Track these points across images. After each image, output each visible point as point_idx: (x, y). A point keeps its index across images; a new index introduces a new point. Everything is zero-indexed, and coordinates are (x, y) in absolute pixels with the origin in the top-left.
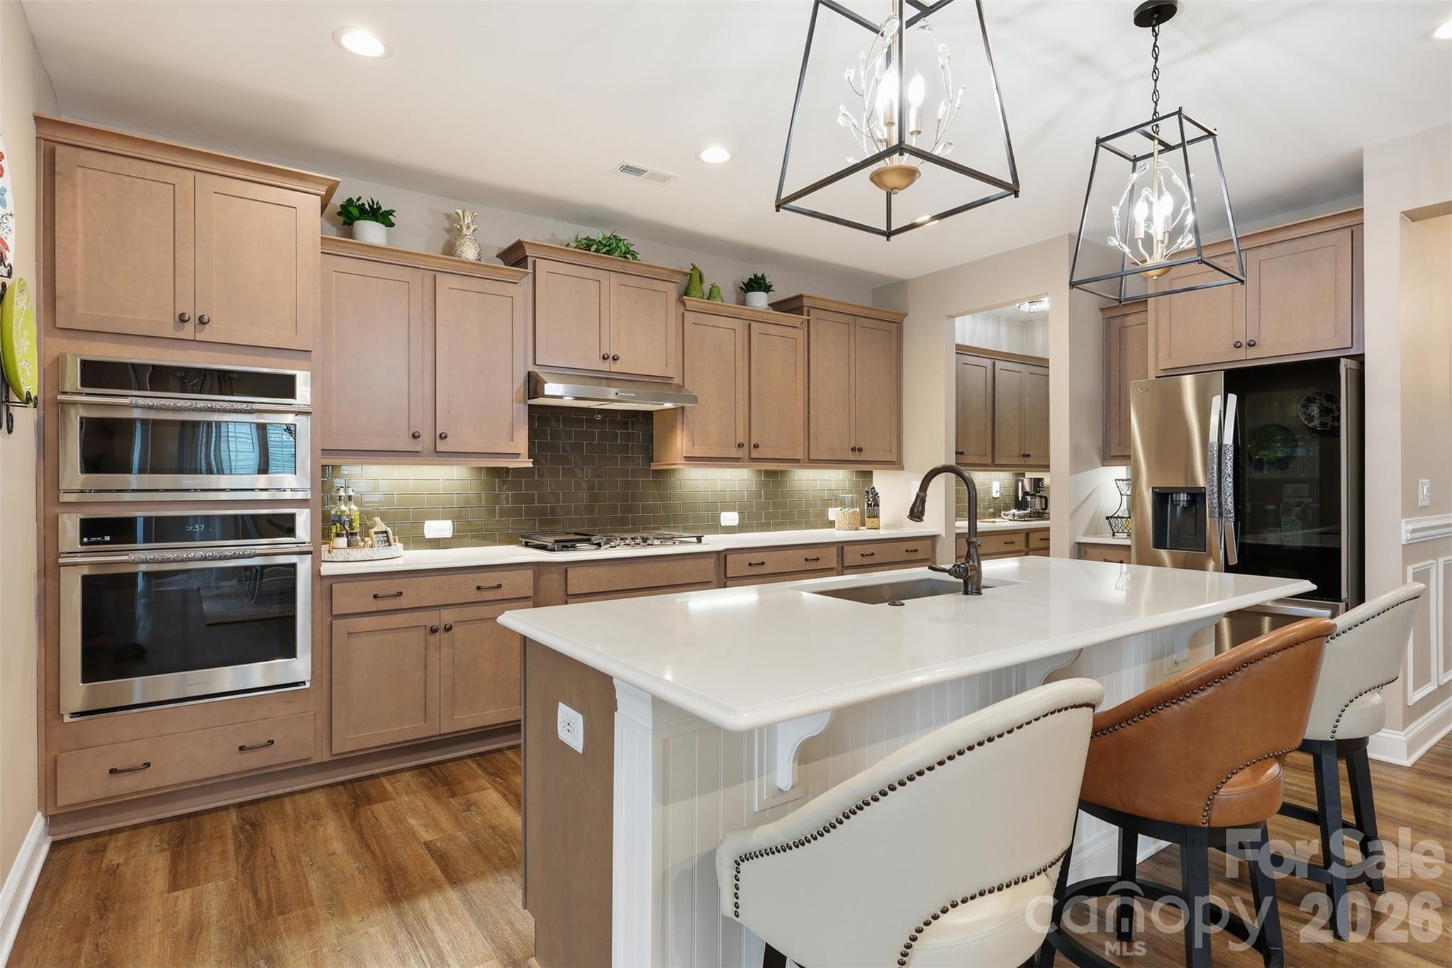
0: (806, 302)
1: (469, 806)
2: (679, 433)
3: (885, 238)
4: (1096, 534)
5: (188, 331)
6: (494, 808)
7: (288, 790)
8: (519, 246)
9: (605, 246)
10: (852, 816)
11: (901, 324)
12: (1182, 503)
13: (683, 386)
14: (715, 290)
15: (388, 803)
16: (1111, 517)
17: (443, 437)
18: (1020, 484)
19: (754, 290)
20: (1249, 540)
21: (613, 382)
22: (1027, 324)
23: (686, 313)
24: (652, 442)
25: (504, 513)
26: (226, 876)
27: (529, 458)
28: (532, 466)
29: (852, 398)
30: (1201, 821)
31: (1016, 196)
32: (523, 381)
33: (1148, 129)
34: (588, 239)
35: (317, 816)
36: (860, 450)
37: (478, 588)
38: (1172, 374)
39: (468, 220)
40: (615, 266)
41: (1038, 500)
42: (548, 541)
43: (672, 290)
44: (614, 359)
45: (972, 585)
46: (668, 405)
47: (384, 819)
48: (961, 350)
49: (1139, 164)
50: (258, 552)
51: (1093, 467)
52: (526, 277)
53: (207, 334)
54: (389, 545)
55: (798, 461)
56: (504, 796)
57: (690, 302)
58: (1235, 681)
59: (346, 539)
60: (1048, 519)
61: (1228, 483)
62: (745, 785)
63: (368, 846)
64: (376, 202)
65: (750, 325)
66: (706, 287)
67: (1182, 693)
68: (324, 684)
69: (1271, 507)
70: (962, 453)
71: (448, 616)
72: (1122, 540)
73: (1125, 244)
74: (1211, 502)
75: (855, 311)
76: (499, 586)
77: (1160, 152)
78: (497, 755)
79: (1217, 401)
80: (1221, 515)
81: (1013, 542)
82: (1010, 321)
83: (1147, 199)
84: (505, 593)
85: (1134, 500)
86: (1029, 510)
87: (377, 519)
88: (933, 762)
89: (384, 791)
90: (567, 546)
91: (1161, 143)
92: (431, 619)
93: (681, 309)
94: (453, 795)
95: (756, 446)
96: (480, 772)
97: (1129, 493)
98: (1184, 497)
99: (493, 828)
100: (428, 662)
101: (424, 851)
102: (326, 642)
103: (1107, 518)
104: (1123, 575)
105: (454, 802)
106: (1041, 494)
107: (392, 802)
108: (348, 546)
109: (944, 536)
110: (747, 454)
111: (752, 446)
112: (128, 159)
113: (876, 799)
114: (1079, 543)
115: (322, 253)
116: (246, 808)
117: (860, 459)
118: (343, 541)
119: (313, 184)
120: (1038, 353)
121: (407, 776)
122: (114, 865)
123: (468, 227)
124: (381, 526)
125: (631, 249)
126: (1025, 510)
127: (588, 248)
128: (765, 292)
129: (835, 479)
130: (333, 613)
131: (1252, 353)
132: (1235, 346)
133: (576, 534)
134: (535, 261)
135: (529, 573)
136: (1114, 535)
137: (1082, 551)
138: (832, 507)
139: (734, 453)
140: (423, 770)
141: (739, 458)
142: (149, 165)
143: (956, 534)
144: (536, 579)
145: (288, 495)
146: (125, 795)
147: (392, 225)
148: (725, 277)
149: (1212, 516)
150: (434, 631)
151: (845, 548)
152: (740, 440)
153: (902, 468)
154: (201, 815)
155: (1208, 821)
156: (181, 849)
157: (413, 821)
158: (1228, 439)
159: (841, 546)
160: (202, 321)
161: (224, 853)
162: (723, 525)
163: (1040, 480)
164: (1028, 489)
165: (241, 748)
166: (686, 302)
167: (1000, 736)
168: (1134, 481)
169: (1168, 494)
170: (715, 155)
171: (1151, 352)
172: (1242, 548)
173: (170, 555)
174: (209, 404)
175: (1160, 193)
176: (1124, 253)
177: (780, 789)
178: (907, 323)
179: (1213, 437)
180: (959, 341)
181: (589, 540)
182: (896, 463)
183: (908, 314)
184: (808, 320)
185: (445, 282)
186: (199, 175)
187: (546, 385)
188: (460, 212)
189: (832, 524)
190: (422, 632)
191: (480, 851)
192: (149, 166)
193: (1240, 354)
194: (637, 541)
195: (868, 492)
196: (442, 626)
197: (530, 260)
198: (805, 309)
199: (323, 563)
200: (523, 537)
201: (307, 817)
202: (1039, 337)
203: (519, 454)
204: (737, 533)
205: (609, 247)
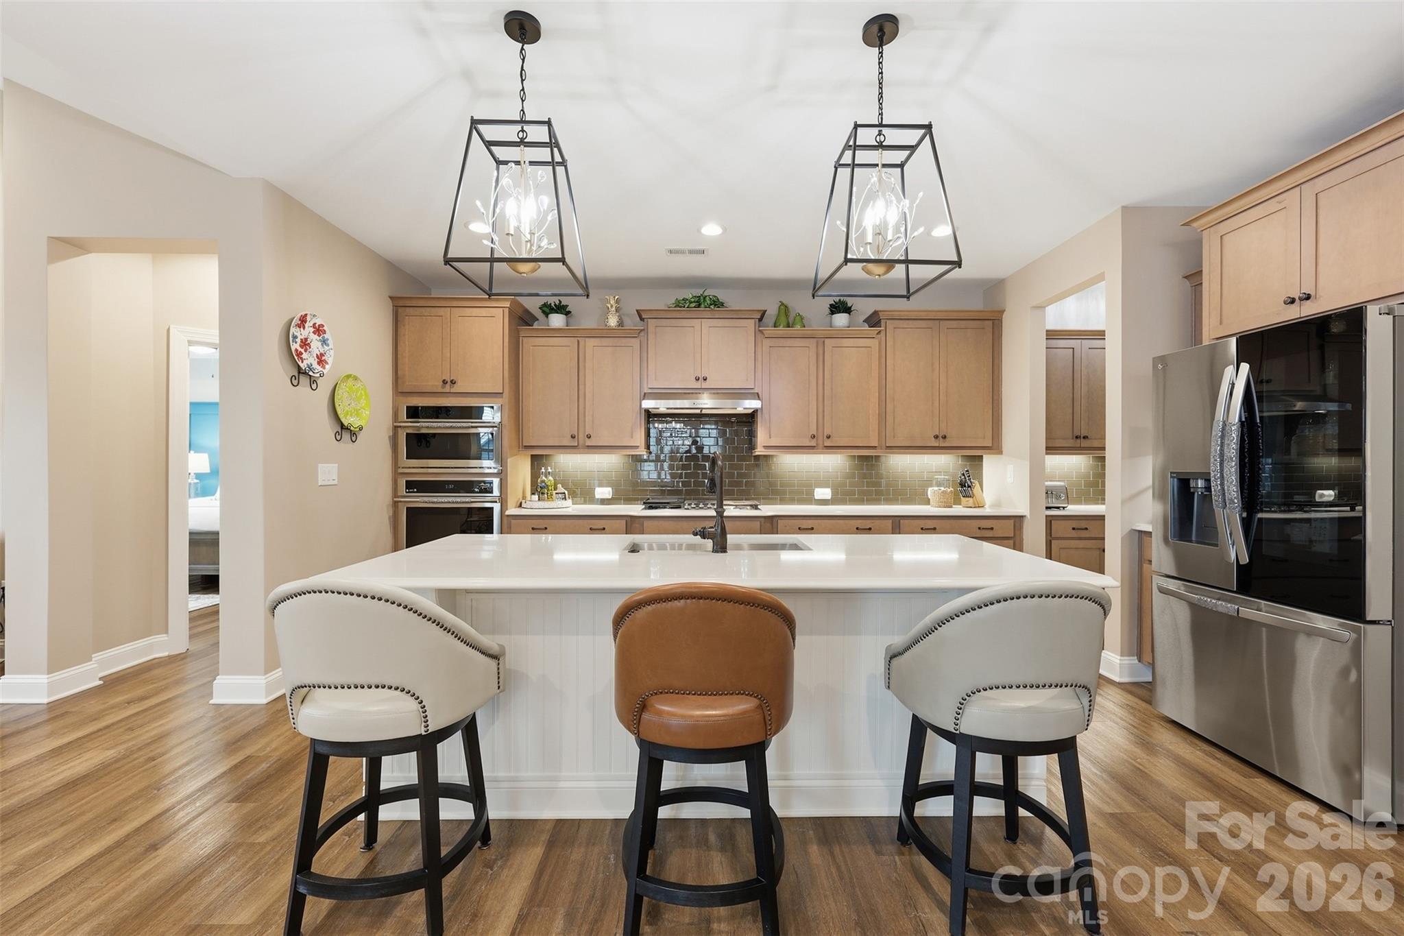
5: (447, 389)
8: (639, 313)
9: (695, 302)
11: (1001, 321)
12: (1199, 490)
13: (762, 393)
14: (799, 319)
17: (589, 435)
19: (836, 313)
27: (645, 449)
32: (640, 399)
34: (683, 299)
36: (944, 437)
37: (591, 529)
39: (612, 302)
40: (706, 315)
43: (750, 325)
44: (704, 379)
48: (1052, 335)
53: (456, 389)
54: (563, 501)
55: (874, 448)
61: (1231, 468)
64: (560, 303)
65: (824, 341)
74: (1215, 488)
75: (939, 316)
76: (604, 529)
79: (1228, 373)
80: (1225, 504)
87: (561, 485)
93: (760, 338)
95: (829, 437)
98: (1200, 483)
108: (540, 500)
109: (1029, 517)
110: (821, 443)
111: (825, 437)
117: (944, 445)
118: (535, 497)
123: (612, 307)
124: (561, 489)
127: (682, 305)
128: (846, 312)
131: (1309, 309)
134: (648, 321)
138: (931, 486)
139: (808, 442)
141: (814, 447)
144: (627, 527)
145: (487, 471)
147: (569, 314)
149: (1218, 506)
151: (902, 521)
152: (811, 433)
153: (1001, 453)
158: (1234, 416)
159: (897, 520)
160: (453, 382)
162: (816, 498)
166: (764, 332)
169: (1189, 480)
170: (712, 230)
171: (1206, 321)
173: (435, 500)
174: (451, 424)
178: (1006, 318)
179: (1221, 414)
180: (1049, 327)
182: (996, 449)
183: (1005, 310)
184: (886, 330)
186: (452, 309)
188: (608, 298)
192: (433, 309)
193: (1293, 312)
197: (646, 321)
203: (638, 446)
204: (832, 505)
205: (699, 302)
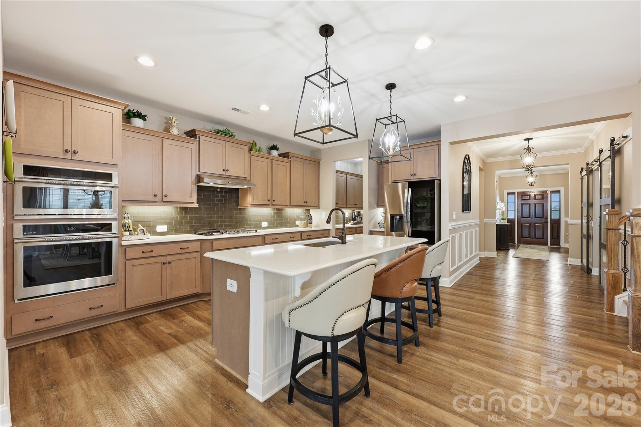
0: (290, 154)
1: (181, 321)
2: (249, 196)
3: (322, 145)
4: (375, 228)
5: (69, 156)
6: (191, 321)
7: (107, 323)
8: (194, 130)
9: (224, 133)
10: (322, 294)
11: (319, 163)
12: (398, 219)
13: (250, 180)
14: (260, 149)
15: (150, 324)
16: (379, 223)
17: (166, 196)
18: (354, 213)
19: (273, 149)
20: (414, 229)
21: (227, 179)
22: (356, 164)
23: (251, 156)
24: (239, 199)
25: (186, 223)
26: (93, 351)
27: (197, 204)
28: (198, 206)
29: (304, 185)
30: (399, 297)
31: (357, 138)
32: (195, 177)
33: (389, 118)
34: (218, 130)
35: (123, 330)
36: (307, 202)
37: (181, 248)
38: (395, 182)
39: (174, 120)
40: (228, 139)
41: (359, 218)
42: (205, 232)
43: (247, 148)
44: (227, 171)
45: (344, 241)
46: (246, 187)
47: (150, 328)
48: (338, 171)
49: (387, 126)
50: (98, 237)
51: (374, 208)
52: (196, 142)
53: (76, 157)
54: (144, 234)
55: (287, 205)
56: (193, 317)
57: (253, 153)
58: (407, 261)
59: (128, 232)
60: (362, 224)
61: (409, 213)
62: (287, 296)
63: (147, 337)
64: (139, 112)
65: (272, 161)
66: (258, 148)
67: (396, 265)
68: (123, 284)
69: (419, 220)
70: (337, 204)
71: (169, 259)
72: (382, 229)
73: (383, 148)
74: (405, 218)
75: (305, 158)
76: (188, 248)
77: (392, 124)
78: (187, 306)
79: (406, 190)
80: (407, 222)
81: (352, 231)
82: (351, 163)
83: (388, 136)
84: (191, 250)
85: (385, 218)
86: (356, 221)
87: (140, 225)
88: (341, 278)
89: (147, 320)
90: (211, 234)
91: (392, 121)
92: (164, 259)
93: (250, 155)
94: (174, 319)
95: (274, 201)
96: (183, 311)
97: (384, 216)
98: (398, 217)
99: (192, 327)
100: (162, 274)
101: (168, 336)
102: (124, 269)
103: (378, 223)
104: (383, 240)
105: (175, 321)
106: (360, 216)
107: (152, 323)
108: (129, 235)
110: (271, 203)
112: (44, 90)
113: (328, 289)
114: (371, 231)
115: (122, 129)
116: (92, 330)
117: (307, 205)
118: (127, 233)
119: (119, 105)
120: (359, 173)
121: (154, 315)
122: (42, 353)
123: (174, 123)
124: (141, 227)
125: (233, 134)
126: (355, 221)
127: (218, 133)
128: (277, 150)
129: (299, 211)
130: (127, 258)
131: (415, 177)
132: (411, 175)
133: (213, 230)
134: (199, 136)
135: (199, 243)
136: (380, 228)
137: (371, 233)
138: (297, 220)
139: (267, 203)
140: (160, 312)
141: (269, 205)
142: (53, 93)
143: (336, 229)
144: (201, 245)
145: (108, 217)
146: (41, 329)
147: (146, 120)
148: (263, 145)
149: (405, 222)
150: (164, 264)
151: (303, 233)
152: (268, 199)
153: (319, 208)
154: (73, 334)
155: (401, 296)
156: (70, 345)
157: (162, 328)
158: (409, 201)
159: (301, 233)
160: (75, 152)
161: (89, 345)
162: (262, 226)
163: (360, 212)
164: (356, 215)
165: (90, 309)
166: (251, 152)
167: (356, 271)
168: (385, 213)
169: (394, 216)
170: (264, 108)
171: (390, 176)
172: (412, 231)
175: (392, 135)
176: (383, 151)
177: (296, 297)
178: (321, 162)
179: (405, 200)
180: (336, 169)
181: (220, 232)
182: (317, 207)
183: (321, 160)
184: (291, 160)
185: (166, 142)
186: (73, 98)
187: (204, 179)
188: (171, 117)
189: (297, 226)
190: (160, 264)
191: (189, 334)
193: (412, 177)
194: (235, 232)
195: (309, 216)
196: (168, 262)
197: (198, 136)
198: (290, 157)
199: (122, 241)
200: (194, 231)
201: (119, 331)
202: (359, 168)
203: (193, 202)
204: (268, 229)
205: (226, 133)
